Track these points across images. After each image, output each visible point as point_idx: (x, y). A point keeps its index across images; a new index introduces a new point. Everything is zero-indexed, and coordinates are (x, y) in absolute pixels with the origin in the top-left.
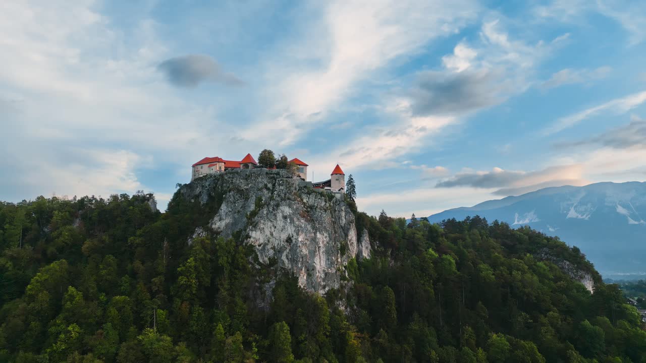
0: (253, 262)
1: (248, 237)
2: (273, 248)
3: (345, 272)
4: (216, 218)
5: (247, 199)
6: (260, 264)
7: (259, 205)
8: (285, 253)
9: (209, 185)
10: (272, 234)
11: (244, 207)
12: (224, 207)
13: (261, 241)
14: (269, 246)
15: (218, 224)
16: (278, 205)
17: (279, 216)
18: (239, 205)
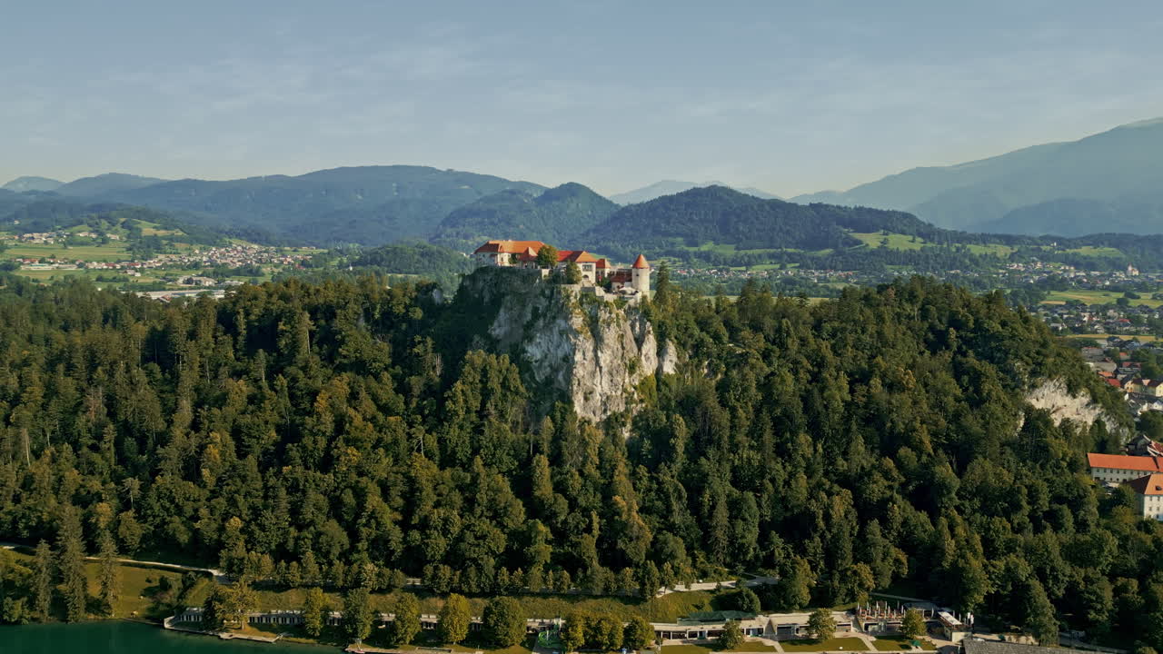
0: (529, 379)
1: (524, 351)
2: (551, 366)
3: (633, 393)
4: (496, 324)
5: (524, 306)
6: (537, 383)
7: (536, 315)
8: (561, 373)
9: (491, 280)
10: (549, 350)
11: (520, 316)
12: (502, 311)
13: (539, 357)
14: (546, 364)
15: (497, 331)
16: (554, 318)
17: (556, 330)
18: (515, 312)
